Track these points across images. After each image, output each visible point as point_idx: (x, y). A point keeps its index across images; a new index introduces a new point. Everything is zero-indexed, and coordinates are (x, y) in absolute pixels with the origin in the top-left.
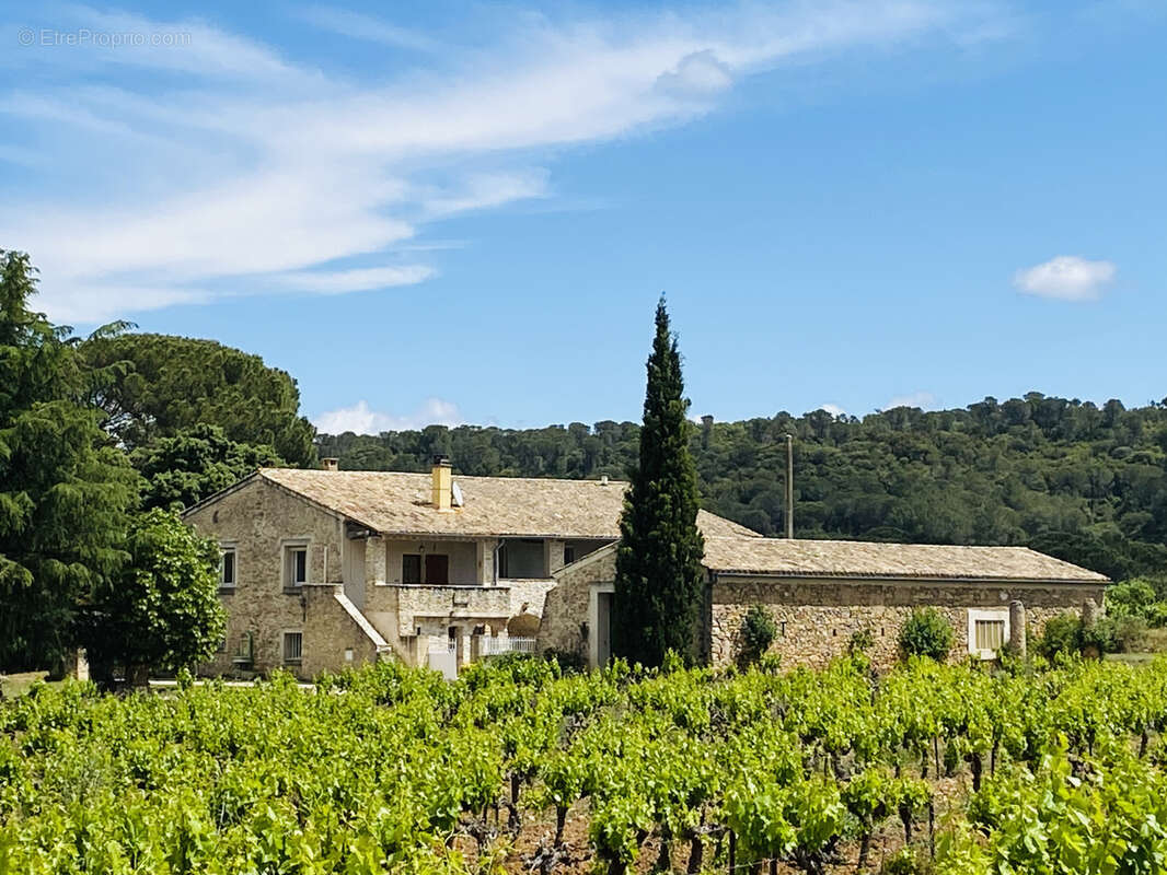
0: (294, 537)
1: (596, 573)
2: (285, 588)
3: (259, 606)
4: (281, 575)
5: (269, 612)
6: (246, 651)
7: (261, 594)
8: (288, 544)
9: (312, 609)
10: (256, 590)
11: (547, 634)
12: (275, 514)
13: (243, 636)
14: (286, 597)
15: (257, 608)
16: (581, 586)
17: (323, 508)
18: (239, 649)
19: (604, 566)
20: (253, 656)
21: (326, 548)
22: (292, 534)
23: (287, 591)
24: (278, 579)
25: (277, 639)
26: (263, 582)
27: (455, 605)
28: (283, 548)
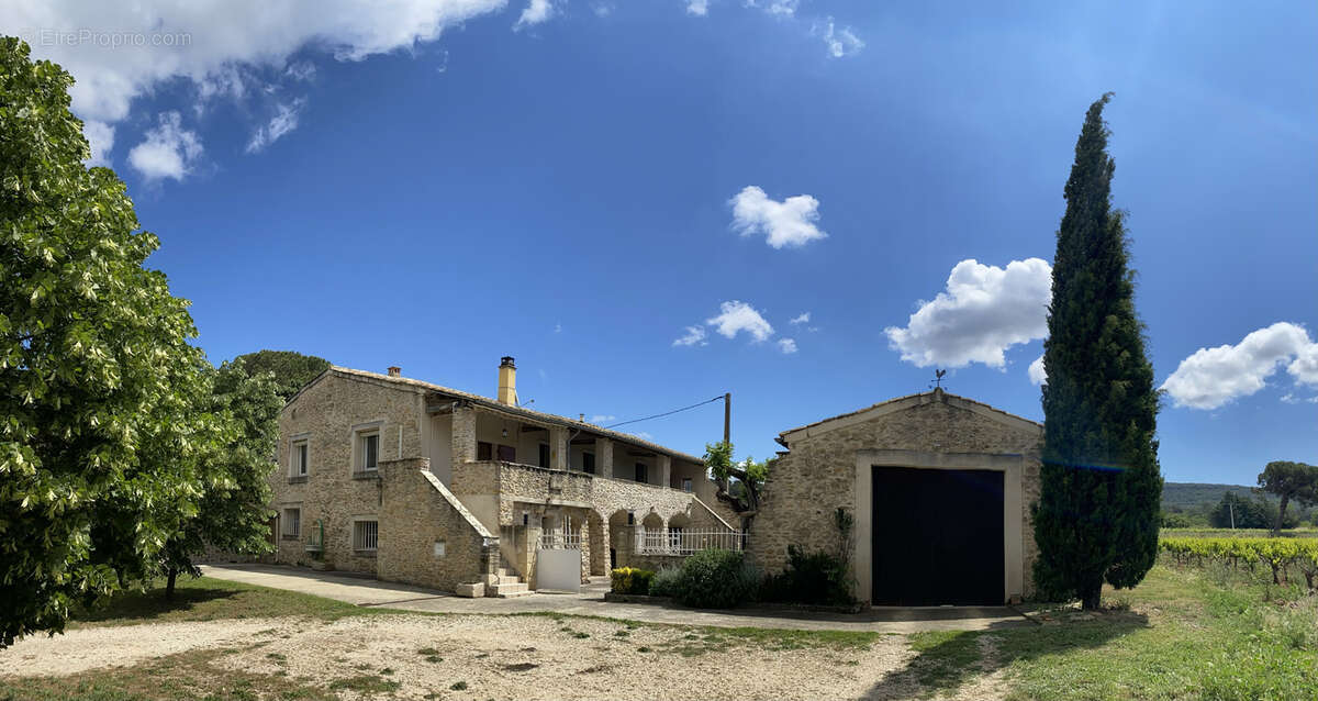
0: (365, 421)
1: (869, 437)
2: (355, 473)
3: (330, 493)
4: (352, 460)
5: (339, 500)
6: (318, 540)
7: (331, 481)
8: (359, 429)
9: (391, 489)
10: (327, 477)
11: (770, 524)
12: (347, 403)
13: (315, 523)
14: (357, 483)
15: (328, 495)
16: (837, 454)
17: (398, 387)
18: (310, 537)
19: (883, 427)
20: (323, 544)
21: (401, 427)
22: (363, 419)
23: (357, 477)
24: (348, 465)
25: (347, 528)
26: (332, 469)
27: (551, 490)
28: (354, 434)
